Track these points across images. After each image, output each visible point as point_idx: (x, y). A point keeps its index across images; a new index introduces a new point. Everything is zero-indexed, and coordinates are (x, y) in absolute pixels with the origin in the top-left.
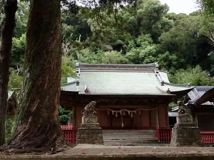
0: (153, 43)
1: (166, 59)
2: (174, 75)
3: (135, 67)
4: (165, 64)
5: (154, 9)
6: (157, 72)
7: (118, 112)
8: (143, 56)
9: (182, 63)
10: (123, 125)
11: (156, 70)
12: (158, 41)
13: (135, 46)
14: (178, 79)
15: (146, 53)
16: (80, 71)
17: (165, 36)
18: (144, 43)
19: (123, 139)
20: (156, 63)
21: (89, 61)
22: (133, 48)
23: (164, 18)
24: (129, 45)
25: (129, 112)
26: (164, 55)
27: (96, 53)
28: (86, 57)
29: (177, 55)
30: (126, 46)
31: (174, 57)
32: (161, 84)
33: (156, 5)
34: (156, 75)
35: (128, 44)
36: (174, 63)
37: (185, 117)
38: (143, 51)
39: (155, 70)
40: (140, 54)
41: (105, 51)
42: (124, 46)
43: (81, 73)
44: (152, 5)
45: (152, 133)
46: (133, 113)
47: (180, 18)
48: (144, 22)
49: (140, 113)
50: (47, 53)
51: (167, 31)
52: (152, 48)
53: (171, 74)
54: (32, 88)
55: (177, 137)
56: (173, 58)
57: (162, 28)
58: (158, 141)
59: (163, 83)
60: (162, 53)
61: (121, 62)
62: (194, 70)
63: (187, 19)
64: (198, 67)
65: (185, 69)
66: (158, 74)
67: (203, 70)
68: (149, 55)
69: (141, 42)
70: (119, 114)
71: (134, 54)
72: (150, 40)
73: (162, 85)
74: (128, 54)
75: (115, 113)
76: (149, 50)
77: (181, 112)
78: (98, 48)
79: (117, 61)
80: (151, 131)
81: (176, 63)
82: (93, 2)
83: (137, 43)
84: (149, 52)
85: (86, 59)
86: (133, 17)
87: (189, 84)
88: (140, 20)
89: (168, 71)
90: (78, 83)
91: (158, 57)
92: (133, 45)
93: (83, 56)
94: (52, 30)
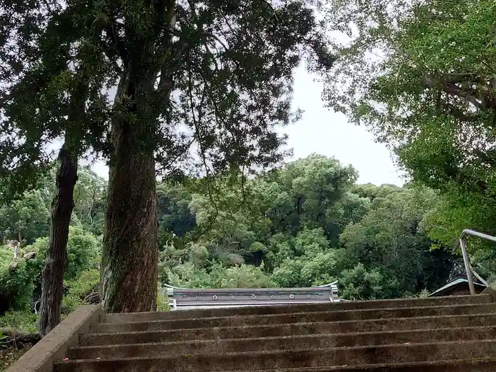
0: (330, 246)
1: (357, 281)
3: (290, 293)
4: (356, 291)
5: (327, 175)
8: (310, 275)
12: (339, 243)
13: (291, 254)
15: (315, 268)
16: (177, 306)
17: (352, 232)
18: (310, 246)
20: (332, 285)
21: (195, 286)
22: (288, 258)
23: (349, 194)
24: (279, 253)
26: (354, 272)
27: (208, 272)
28: (187, 280)
29: (381, 272)
30: (273, 255)
31: (375, 276)
33: (330, 169)
35: (276, 250)
36: (376, 288)
38: (309, 264)
40: (303, 271)
41: (229, 266)
42: (267, 256)
44: (323, 168)
47: (385, 193)
48: (308, 203)
50: (139, 241)
51: (357, 220)
52: (328, 256)
54: (117, 291)
56: (372, 278)
57: (346, 215)
60: (350, 267)
63: (398, 195)
68: (322, 271)
69: (303, 244)
71: (291, 272)
72: (323, 240)
74: (277, 271)
76: (322, 262)
78: (213, 260)
81: (380, 288)
82: (202, 165)
83: (296, 248)
84: (322, 265)
85: (188, 283)
86: (285, 193)
88: (299, 199)
91: (342, 277)
92: (286, 253)
93: (180, 278)
94: (144, 207)
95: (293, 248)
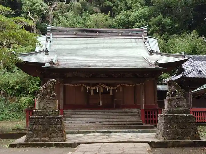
0: (146, 5)
1: (159, 23)
2: (167, 41)
3: (119, 32)
4: (158, 29)
6: (146, 39)
7: (94, 88)
8: (134, 20)
9: (176, 28)
10: (101, 104)
11: (145, 36)
12: (150, 3)
13: (125, 8)
14: (172, 45)
15: (137, 16)
16: (52, 37)
18: (135, 4)
19: (100, 122)
20: (144, 28)
21: (73, 24)
22: (123, 10)
24: (119, 8)
25: (107, 89)
26: (157, 19)
27: (82, 16)
29: (171, 19)
30: (116, 8)
31: (168, 21)
32: (149, 53)
34: (144, 42)
35: (117, 6)
36: (168, 28)
37: (176, 101)
38: (134, 14)
39: (143, 36)
40: (131, 17)
41: (92, 14)
42: (113, 9)
43: (53, 39)
45: (136, 113)
46: (113, 89)
49: (121, 90)
52: (144, 10)
53: (164, 40)
55: (164, 128)
56: (166, 22)
58: (142, 125)
59: (151, 52)
60: (155, 16)
61: (110, 26)
62: (190, 36)
64: (194, 33)
65: (180, 34)
66: (146, 41)
67: (200, 35)
68: (141, 18)
69: (132, 3)
70: (95, 90)
71: (124, 18)
72: (143, 1)
73: (150, 55)
74: (117, 17)
75: (90, 90)
76: (141, 13)
77: (171, 93)
78: (84, 10)
79: (104, 25)
80: (135, 111)
81: (170, 27)
83: (128, 5)
84: (140, 15)
85: (70, 22)
87: (183, 54)
89: (161, 36)
90: (47, 52)
91: (150, 21)
92: (123, 7)
93: (66, 19)
95: (126, 5)
